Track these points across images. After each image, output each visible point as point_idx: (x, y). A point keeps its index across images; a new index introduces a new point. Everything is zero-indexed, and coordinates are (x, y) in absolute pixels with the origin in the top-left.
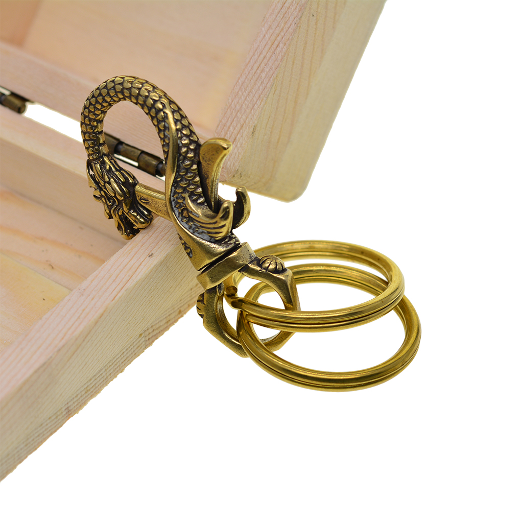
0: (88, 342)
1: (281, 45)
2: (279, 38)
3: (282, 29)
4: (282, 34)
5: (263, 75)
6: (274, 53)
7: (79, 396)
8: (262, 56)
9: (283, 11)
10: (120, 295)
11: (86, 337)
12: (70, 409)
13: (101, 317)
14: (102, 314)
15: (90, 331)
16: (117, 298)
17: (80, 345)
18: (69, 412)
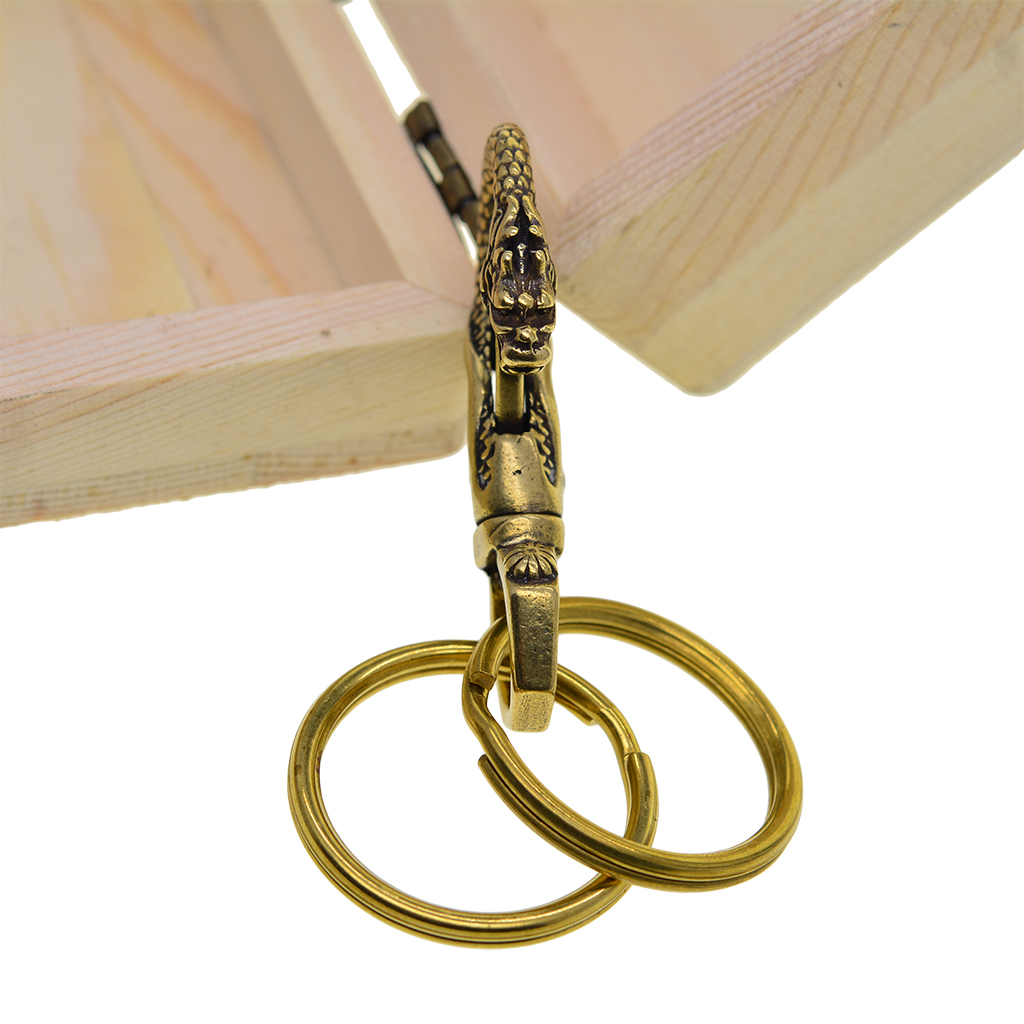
0: (121, 410)
1: (753, 105)
2: (757, 92)
3: (770, 80)
4: (766, 87)
5: (698, 140)
6: (735, 111)
7: (72, 494)
8: (716, 107)
9: (792, 48)
10: (221, 365)
11: (118, 401)
12: (44, 504)
13: (163, 382)
14: (169, 380)
15: (131, 395)
16: (213, 367)
17: (100, 408)
18: (40, 509)
